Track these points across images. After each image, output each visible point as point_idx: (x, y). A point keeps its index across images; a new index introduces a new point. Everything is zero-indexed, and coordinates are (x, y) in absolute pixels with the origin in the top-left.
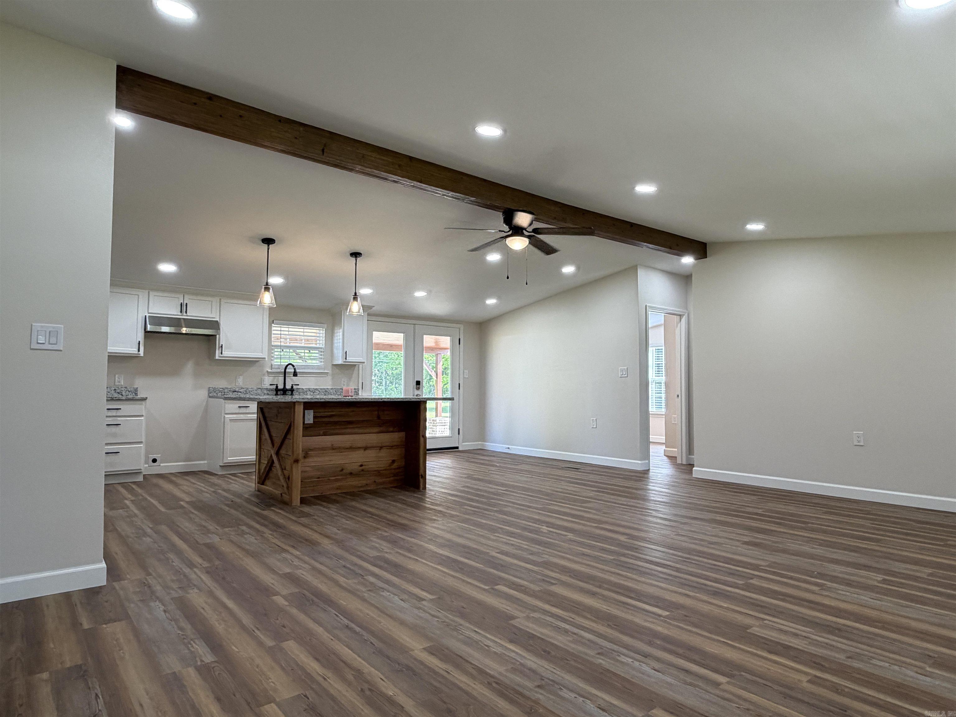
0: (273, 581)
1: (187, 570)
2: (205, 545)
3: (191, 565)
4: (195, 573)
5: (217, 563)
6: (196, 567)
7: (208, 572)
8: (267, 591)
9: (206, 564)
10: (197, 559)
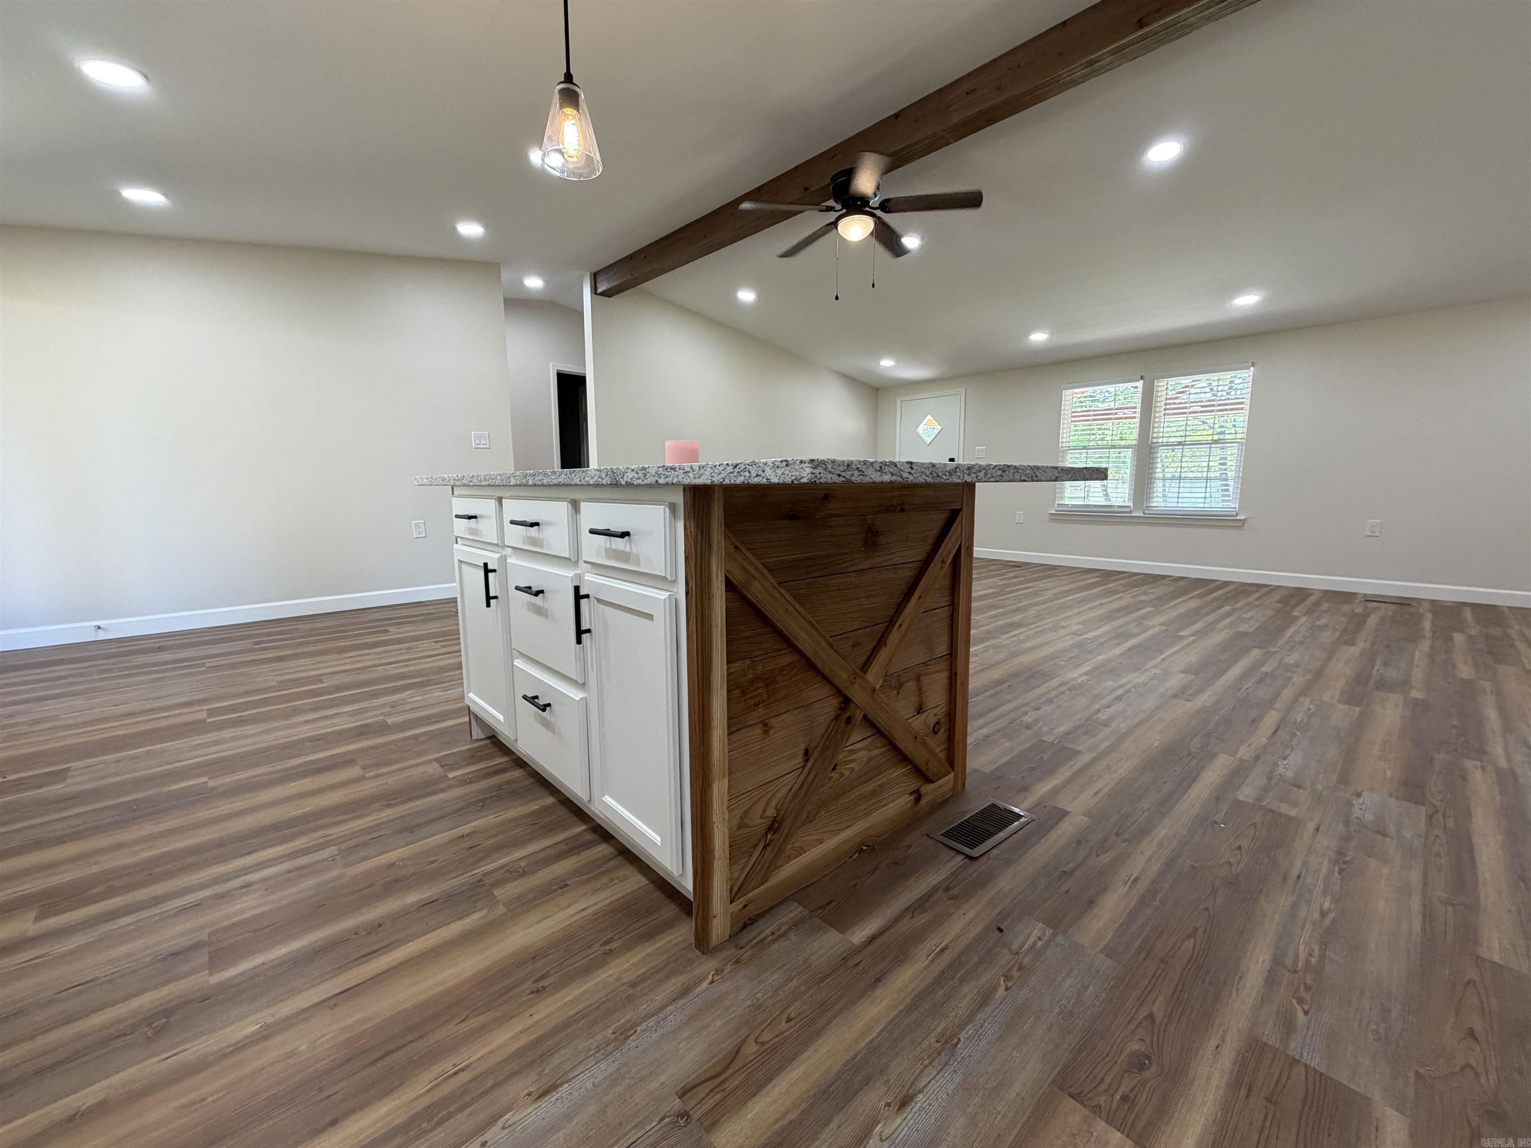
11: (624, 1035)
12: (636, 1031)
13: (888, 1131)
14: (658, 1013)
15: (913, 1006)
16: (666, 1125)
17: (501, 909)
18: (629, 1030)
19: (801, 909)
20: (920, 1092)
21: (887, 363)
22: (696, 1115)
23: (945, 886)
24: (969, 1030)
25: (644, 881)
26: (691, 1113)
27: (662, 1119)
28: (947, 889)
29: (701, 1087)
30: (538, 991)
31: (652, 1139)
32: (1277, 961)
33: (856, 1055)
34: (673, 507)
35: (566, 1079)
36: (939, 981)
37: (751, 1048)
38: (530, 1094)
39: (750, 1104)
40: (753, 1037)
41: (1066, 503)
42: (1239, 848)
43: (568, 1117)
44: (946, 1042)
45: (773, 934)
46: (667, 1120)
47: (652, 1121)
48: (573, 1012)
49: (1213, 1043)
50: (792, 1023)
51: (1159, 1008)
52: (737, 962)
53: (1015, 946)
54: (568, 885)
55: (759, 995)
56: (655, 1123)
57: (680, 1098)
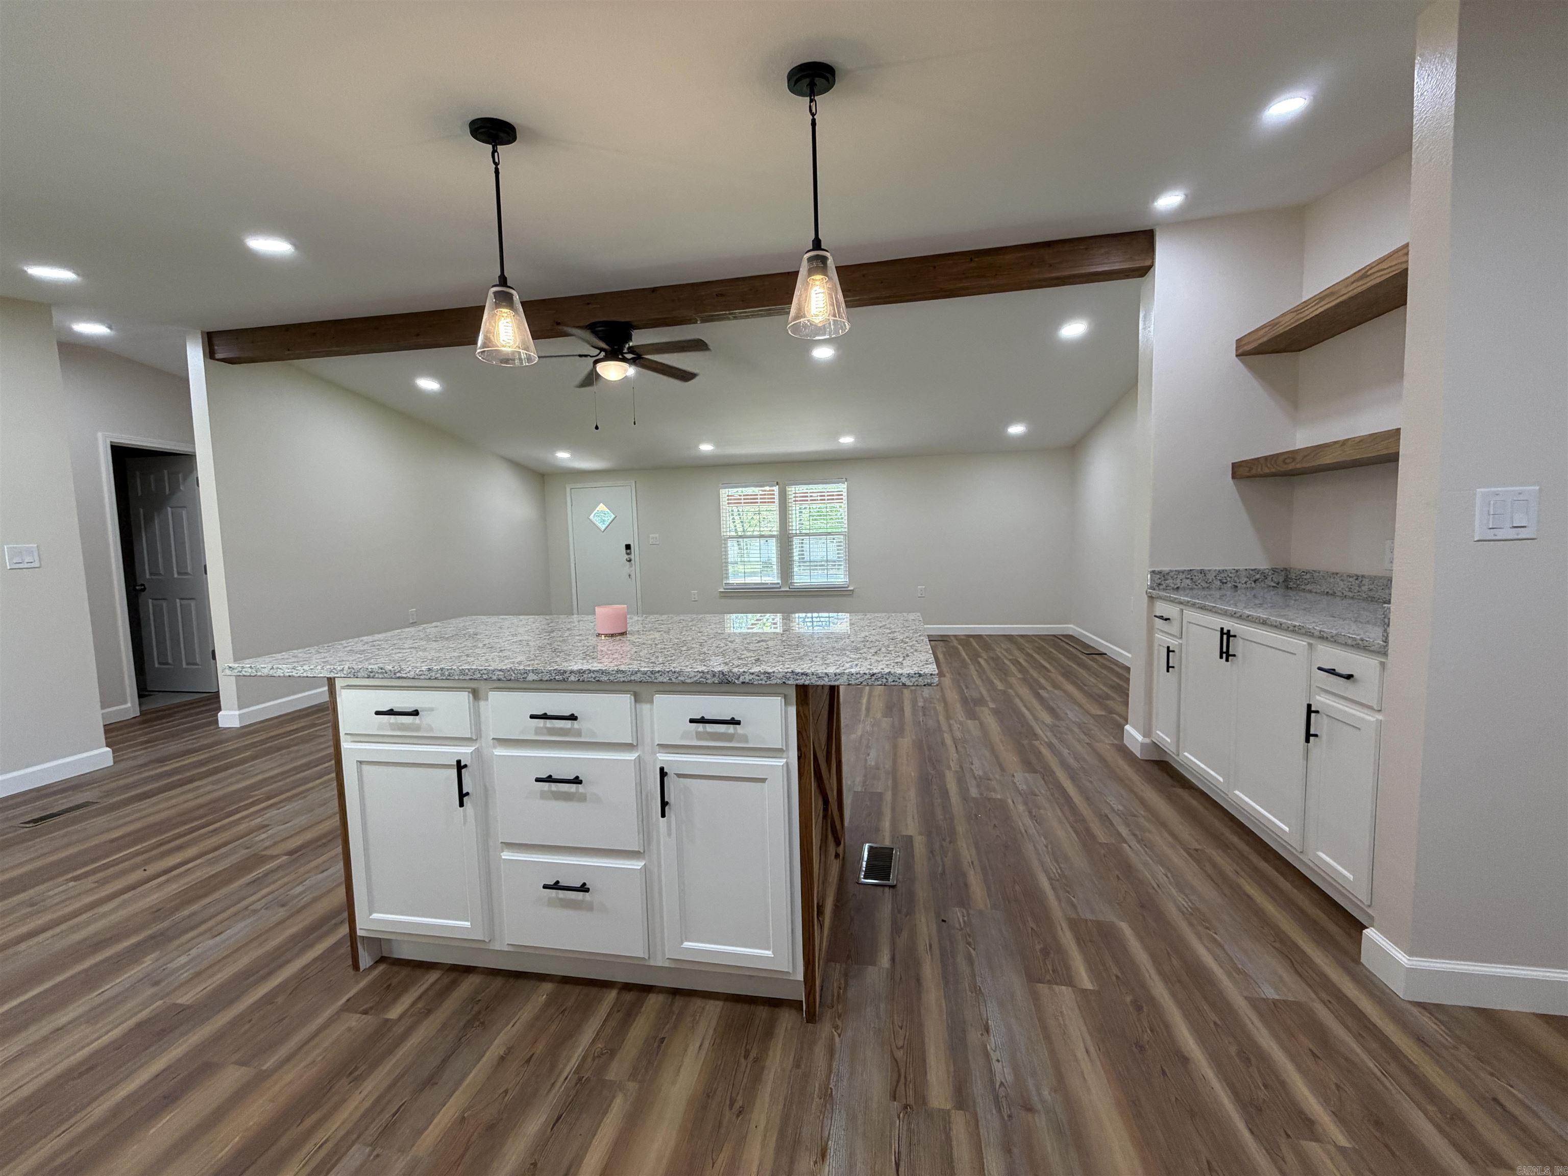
0: (988, 717)
1: (1055, 741)
2: (1035, 771)
3: (1050, 745)
4: (1047, 737)
5: (1025, 742)
6: (1046, 742)
7: (1035, 735)
8: (996, 712)
9: (1037, 743)
10: (1045, 751)
11: (827, 1095)
12: (831, 1089)
13: (993, 1046)
14: (831, 1072)
15: (947, 983)
16: (904, 1118)
17: (632, 1086)
18: (827, 1091)
19: (838, 965)
20: (988, 1020)
21: (563, 456)
22: (911, 1101)
23: (896, 910)
24: (978, 979)
25: (720, 1004)
26: (908, 1103)
27: (899, 1117)
28: (899, 912)
29: (898, 1089)
30: (740, 1112)
31: (905, 1128)
32: (1050, 879)
33: (947, 1022)
34: (785, 697)
35: (826, 1139)
36: (944, 966)
37: (899, 1054)
38: (816, 1162)
39: (929, 1077)
40: (894, 1047)
41: (731, 582)
42: (995, 826)
43: (851, 1155)
44: (976, 991)
45: (840, 988)
46: (901, 1115)
47: (895, 1122)
48: (780, 1107)
49: (1059, 928)
50: (904, 1027)
51: (1032, 924)
52: (839, 1016)
53: (957, 926)
54: (664, 1038)
55: (872, 1026)
56: (898, 1122)
57: (895, 1100)
